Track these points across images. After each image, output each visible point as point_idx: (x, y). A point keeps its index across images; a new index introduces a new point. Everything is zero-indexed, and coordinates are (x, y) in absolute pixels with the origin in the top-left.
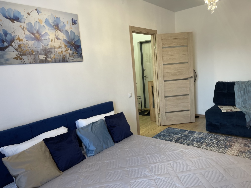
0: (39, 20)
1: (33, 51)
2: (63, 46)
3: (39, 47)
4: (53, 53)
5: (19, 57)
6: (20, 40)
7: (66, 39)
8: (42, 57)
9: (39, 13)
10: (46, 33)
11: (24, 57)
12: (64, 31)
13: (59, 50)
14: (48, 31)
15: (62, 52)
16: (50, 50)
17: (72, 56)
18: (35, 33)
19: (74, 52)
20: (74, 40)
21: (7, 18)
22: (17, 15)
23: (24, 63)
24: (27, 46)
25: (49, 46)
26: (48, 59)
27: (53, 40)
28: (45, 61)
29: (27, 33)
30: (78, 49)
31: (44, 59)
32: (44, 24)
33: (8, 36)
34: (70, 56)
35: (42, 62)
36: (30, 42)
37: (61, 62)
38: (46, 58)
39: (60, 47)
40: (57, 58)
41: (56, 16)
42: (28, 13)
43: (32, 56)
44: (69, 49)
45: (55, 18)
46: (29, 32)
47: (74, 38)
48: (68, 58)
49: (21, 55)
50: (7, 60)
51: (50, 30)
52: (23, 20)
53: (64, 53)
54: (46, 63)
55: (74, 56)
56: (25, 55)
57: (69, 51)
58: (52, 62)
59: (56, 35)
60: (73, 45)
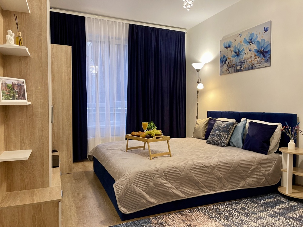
0: (240, 41)
1: (234, 64)
2: (253, 56)
3: (237, 61)
4: (245, 63)
5: (228, 69)
6: (229, 59)
7: (256, 49)
8: (238, 68)
9: (241, 36)
10: (243, 49)
11: (229, 69)
12: (256, 43)
13: (250, 60)
14: (244, 48)
15: (252, 61)
16: (244, 61)
17: (260, 63)
18: (236, 52)
19: (262, 58)
20: (263, 48)
21: (226, 47)
22: (230, 44)
23: (229, 73)
24: (232, 61)
25: (243, 58)
26: (242, 68)
27: (247, 53)
28: (240, 70)
29: (233, 53)
30: (265, 55)
31: (239, 69)
32: (243, 43)
33: (225, 58)
34: (257, 63)
35: (238, 71)
36: (233, 59)
37: (250, 70)
38: (240, 68)
39: (251, 57)
40: (247, 66)
41: (251, 33)
42: (235, 40)
43: (233, 68)
44: (257, 57)
45: (250, 34)
46: (234, 52)
47: (264, 45)
48: (255, 65)
49: (228, 68)
50: (223, 72)
51: (246, 46)
52: (232, 46)
53: (253, 61)
54: (240, 71)
55: (261, 63)
56: (230, 68)
57: (257, 59)
58: (244, 71)
59: (249, 49)
60: (261, 52)
